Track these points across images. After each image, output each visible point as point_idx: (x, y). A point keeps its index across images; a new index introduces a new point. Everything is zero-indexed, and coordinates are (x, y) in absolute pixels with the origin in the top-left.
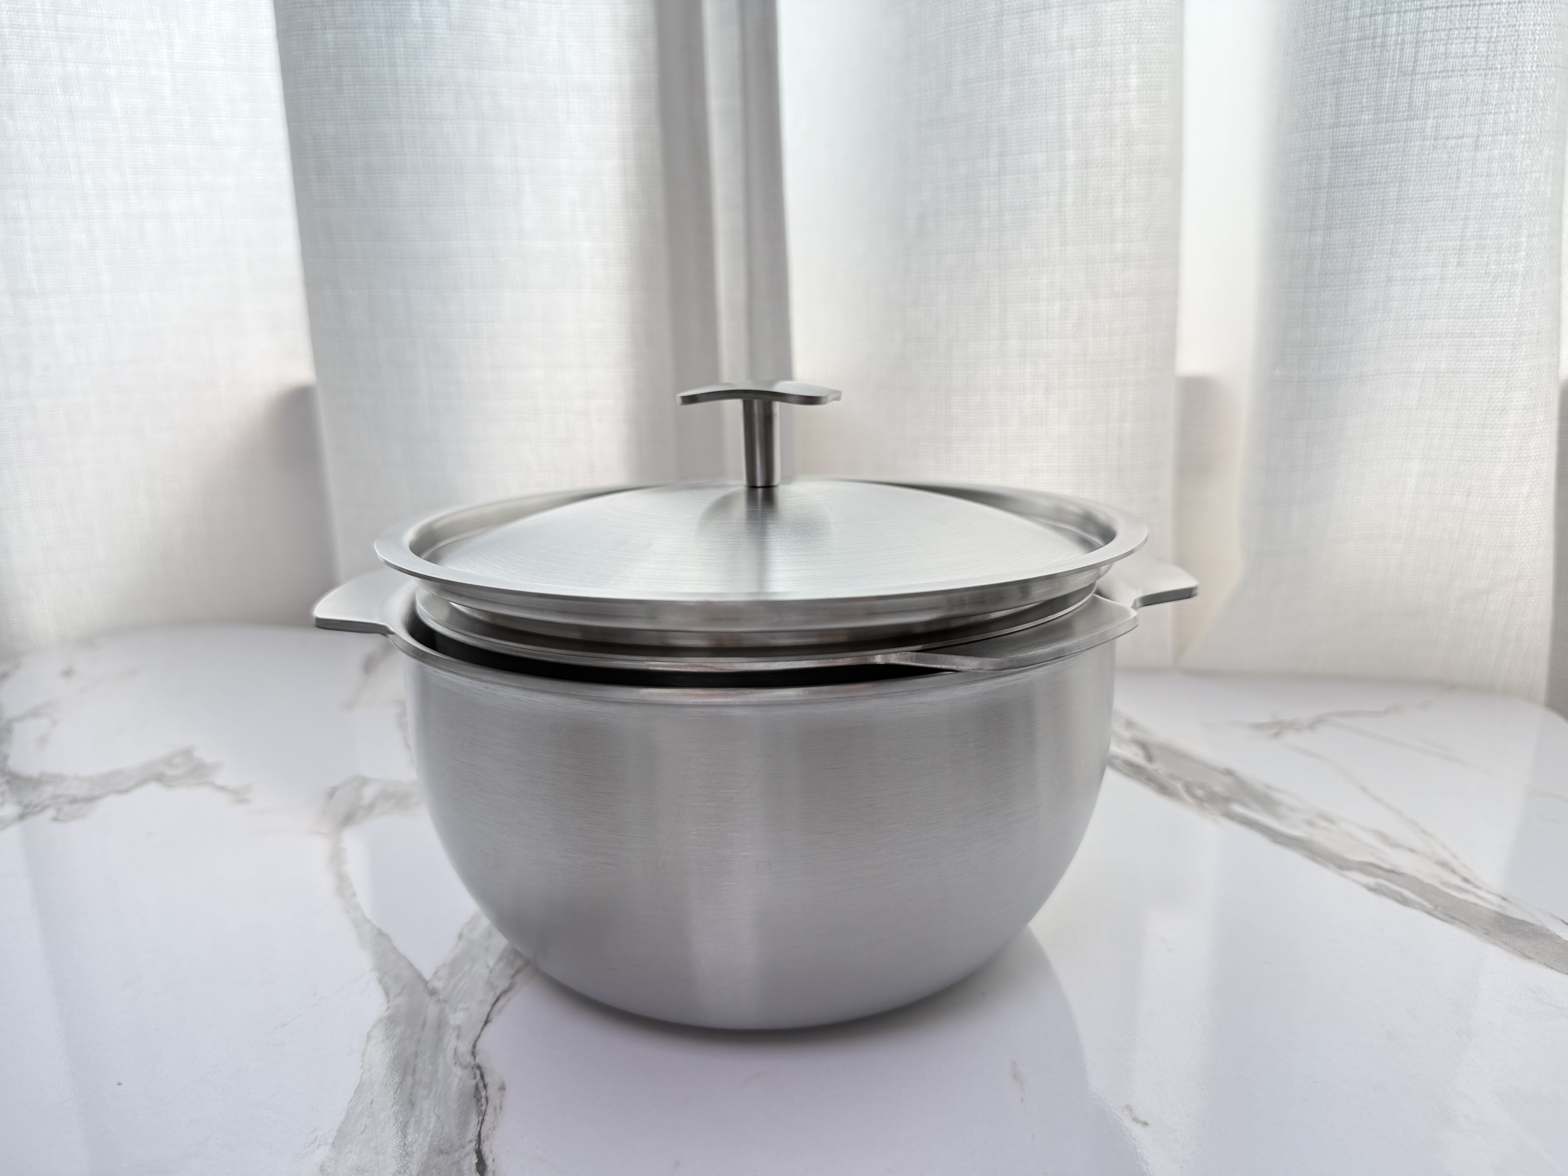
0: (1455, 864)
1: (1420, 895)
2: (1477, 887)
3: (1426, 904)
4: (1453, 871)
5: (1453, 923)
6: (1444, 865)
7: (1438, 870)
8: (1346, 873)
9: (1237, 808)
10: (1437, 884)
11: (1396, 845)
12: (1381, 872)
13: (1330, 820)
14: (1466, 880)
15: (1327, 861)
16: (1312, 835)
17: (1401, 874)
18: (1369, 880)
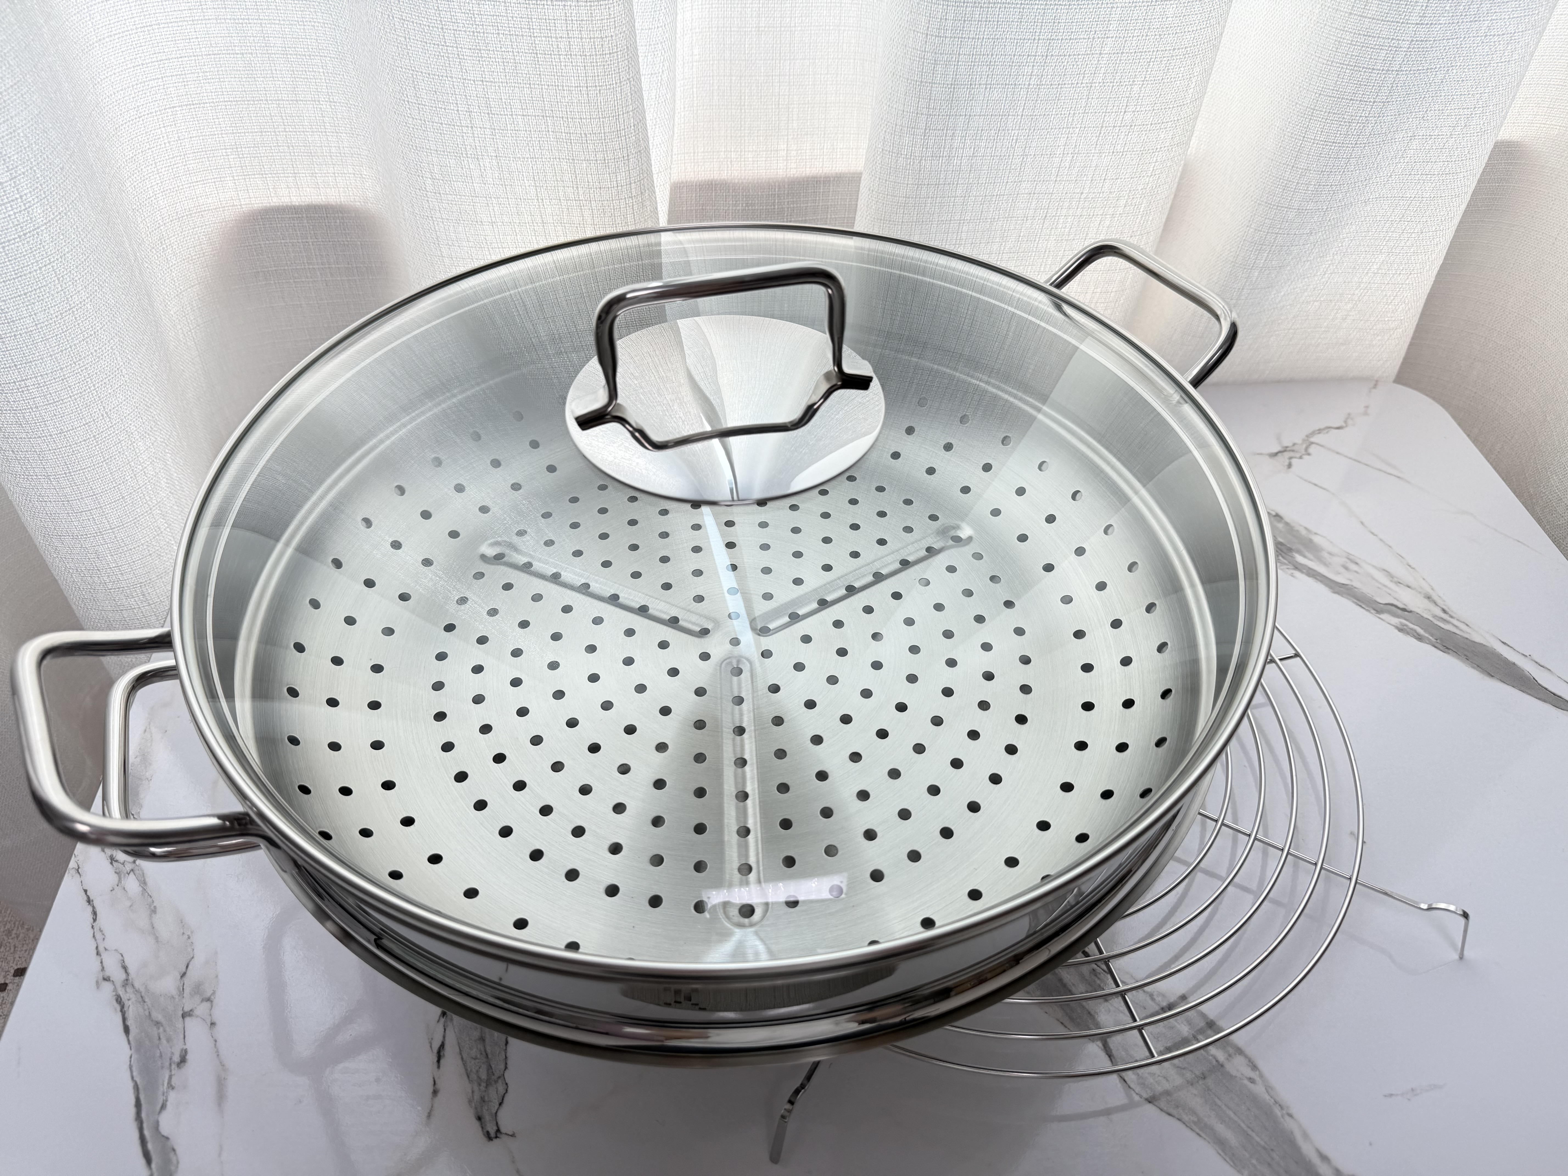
0: (1435, 598)
1: (1425, 631)
2: (1451, 617)
3: (1431, 638)
4: (1435, 603)
5: (1449, 653)
6: (1429, 598)
7: (1426, 603)
8: (1383, 616)
9: (1300, 559)
10: (1431, 619)
11: (1399, 583)
12: (1400, 612)
13: (1357, 563)
14: (1444, 611)
15: (1368, 606)
16: (1351, 580)
17: (1411, 612)
18: (1395, 621)
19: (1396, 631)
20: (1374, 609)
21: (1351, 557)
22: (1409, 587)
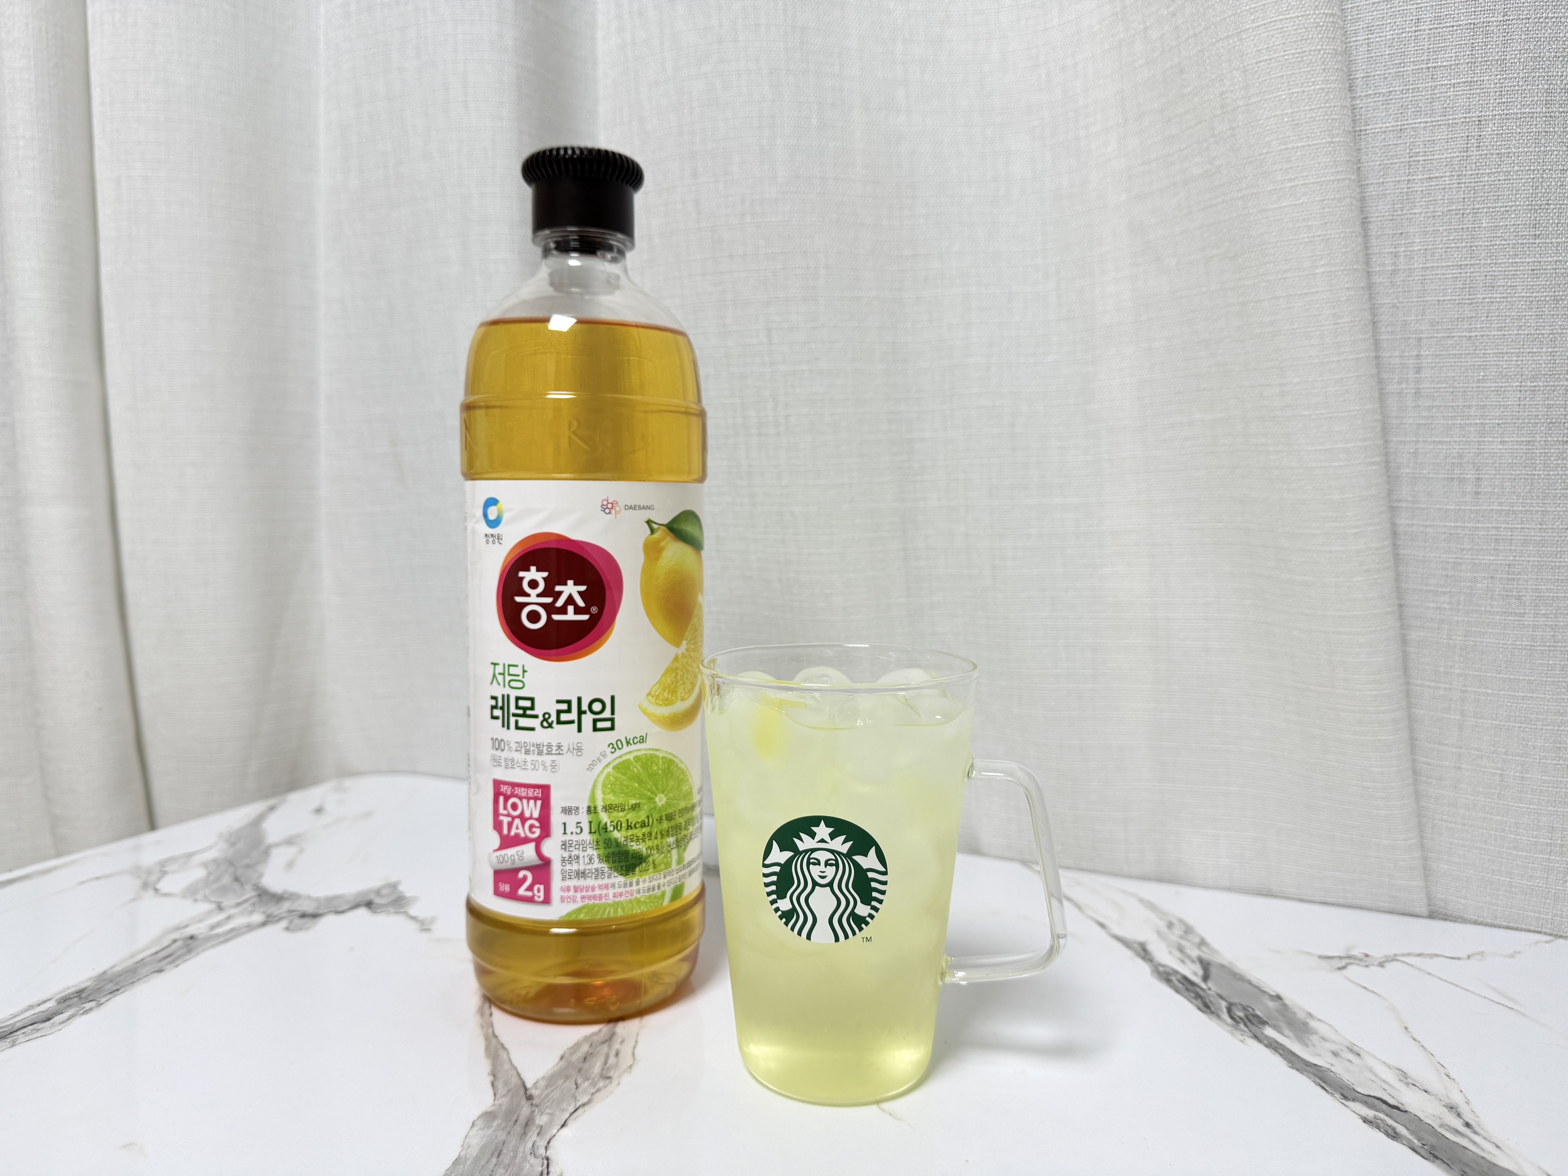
0: (1463, 1110)
1: (1412, 1132)
2: (1475, 1132)
3: (1416, 1141)
4: (1459, 1115)
5: (1433, 1162)
6: (1451, 1108)
7: (1442, 1111)
8: (1350, 1104)
9: (1269, 1032)
10: (1436, 1124)
11: (1411, 1085)
12: (1384, 1106)
13: (1358, 1055)
14: (1467, 1125)
15: (1336, 1090)
16: (1332, 1065)
17: (1406, 1112)
18: (1370, 1113)
19: (1361, 1121)
20: (1342, 1095)
21: (1355, 1048)
22: (1425, 1091)
